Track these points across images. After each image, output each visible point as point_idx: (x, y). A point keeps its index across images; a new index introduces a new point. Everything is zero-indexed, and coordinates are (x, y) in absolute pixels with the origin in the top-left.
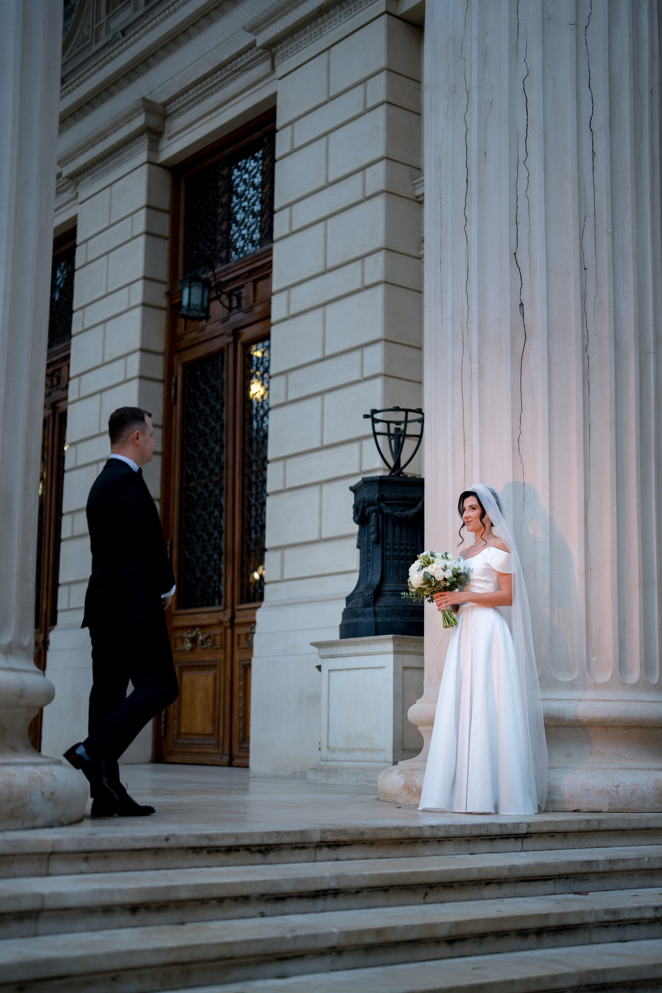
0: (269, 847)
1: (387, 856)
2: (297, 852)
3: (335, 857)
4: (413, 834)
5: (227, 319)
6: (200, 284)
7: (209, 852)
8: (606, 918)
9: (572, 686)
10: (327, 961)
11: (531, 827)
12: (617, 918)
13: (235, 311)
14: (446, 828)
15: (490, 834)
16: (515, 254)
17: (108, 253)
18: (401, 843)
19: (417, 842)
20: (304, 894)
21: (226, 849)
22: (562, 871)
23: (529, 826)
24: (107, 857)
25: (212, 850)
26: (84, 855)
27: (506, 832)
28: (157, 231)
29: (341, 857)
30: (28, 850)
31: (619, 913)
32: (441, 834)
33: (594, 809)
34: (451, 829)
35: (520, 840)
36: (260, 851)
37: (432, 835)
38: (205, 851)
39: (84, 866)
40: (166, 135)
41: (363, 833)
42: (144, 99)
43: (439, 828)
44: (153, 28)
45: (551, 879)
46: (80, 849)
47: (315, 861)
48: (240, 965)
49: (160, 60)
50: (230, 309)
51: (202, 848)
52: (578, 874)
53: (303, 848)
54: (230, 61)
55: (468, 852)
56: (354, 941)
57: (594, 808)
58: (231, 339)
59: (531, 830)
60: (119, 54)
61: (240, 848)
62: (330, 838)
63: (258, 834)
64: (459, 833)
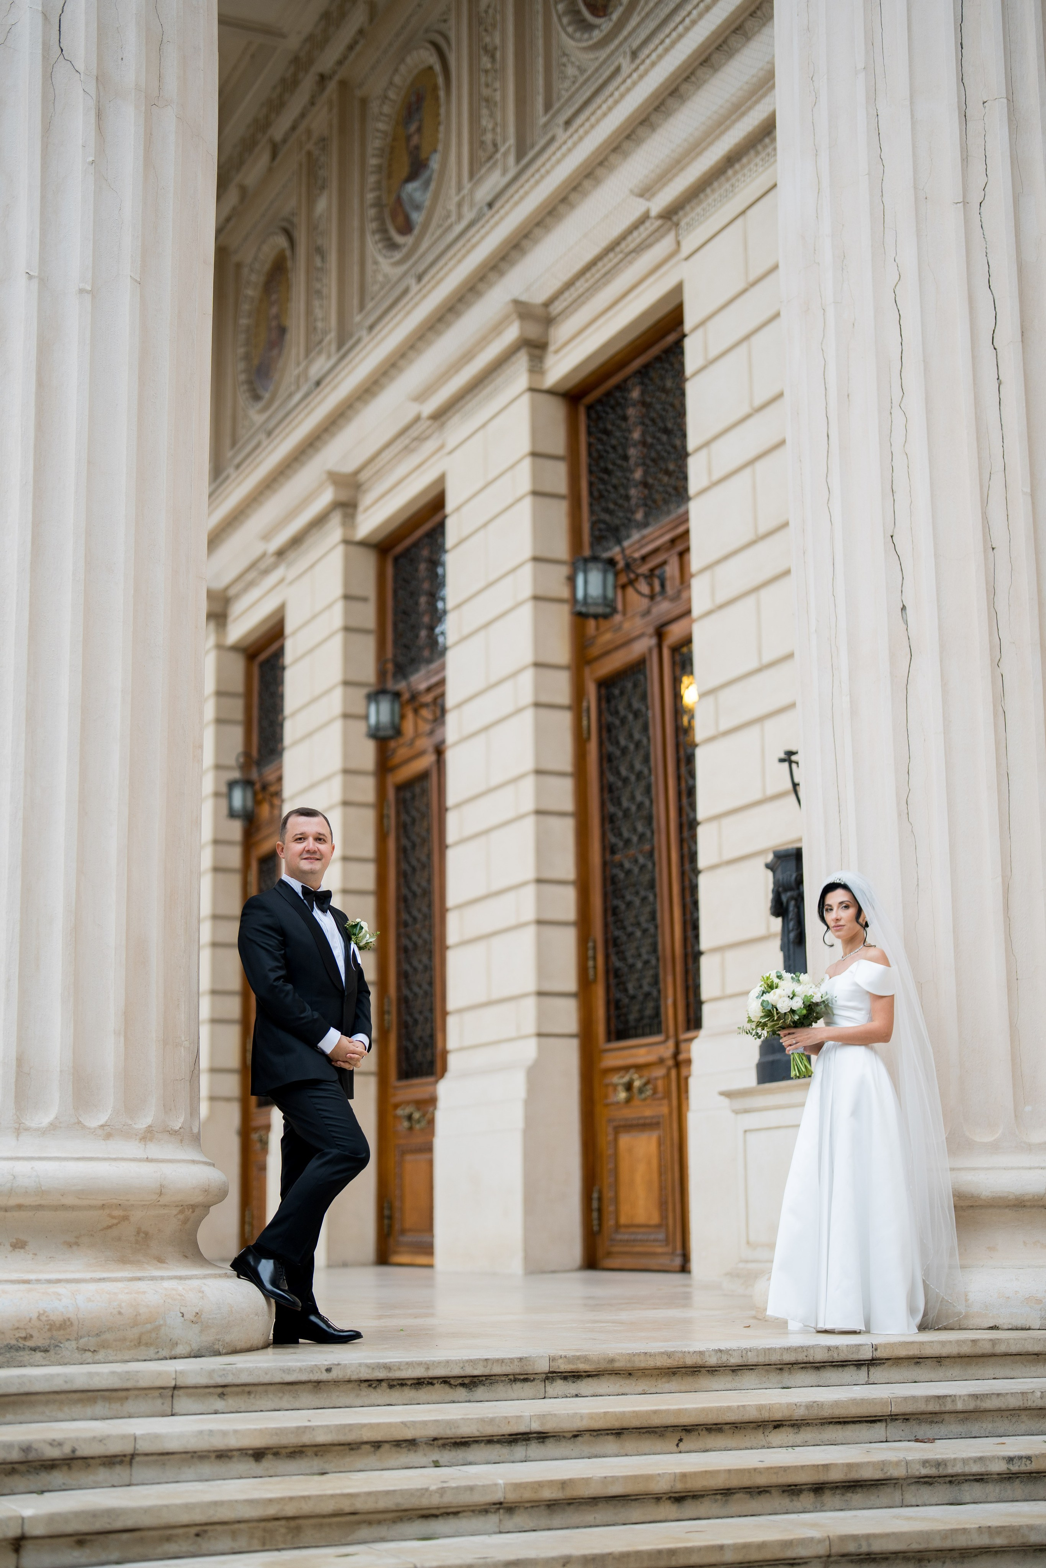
0: (475, 1379)
1: (653, 1390)
2: (518, 1386)
3: (574, 1392)
4: (689, 1361)
5: (648, 612)
6: (600, 565)
7: (391, 1387)
8: (924, 1471)
9: (994, 1148)
10: (493, 1520)
11: (879, 1350)
12: (942, 1471)
13: (658, 598)
14: (742, 1352)
15: (812, 1360)
16: (892, 537)
17: (485, 525)
18: (674, 1374)
19: (699, 1371)
20: (495, 1438)
21: (415, 1381)
22: (895, 1410)
23: (876, 1350)
24: (249, 1393)
25: (395, 1383)
26: (220, 1390)
27: (836, 1358)
28: (548, 488)
29: (584, 1393)
30: (143, 1384)
31: (946, 1465)
32: (734, 1360)
33: (1019, 1326)
34: (749, 1353)
35: (864, 1369)
36: (463, 1385)
37: (720, 1362)
38: (384, 1384)
39: (219, 1404)
40: (552, 348)
41: (612, 1361)
42: (517, 302)
43: (730, 1352)
44: (522, 198)
45: (880, 1421)
46: (212, 1382)
47: (544, 1398)
48: (370, 1523)
49: (536, 242)
50: (652, 597)
51: (380, 1381)
52: (922, 1413)
53: (526, 1380)
54: (623, 237)
55: (780, 1386)
56: (528, 1495)
57: (1019, 1323)
58: (653, 641)
59: (878, 1354)
60: (483, 238)
61: (435, 1381)
62: (564, 1367)
63: (456, 1362)
64: (761, 1359)
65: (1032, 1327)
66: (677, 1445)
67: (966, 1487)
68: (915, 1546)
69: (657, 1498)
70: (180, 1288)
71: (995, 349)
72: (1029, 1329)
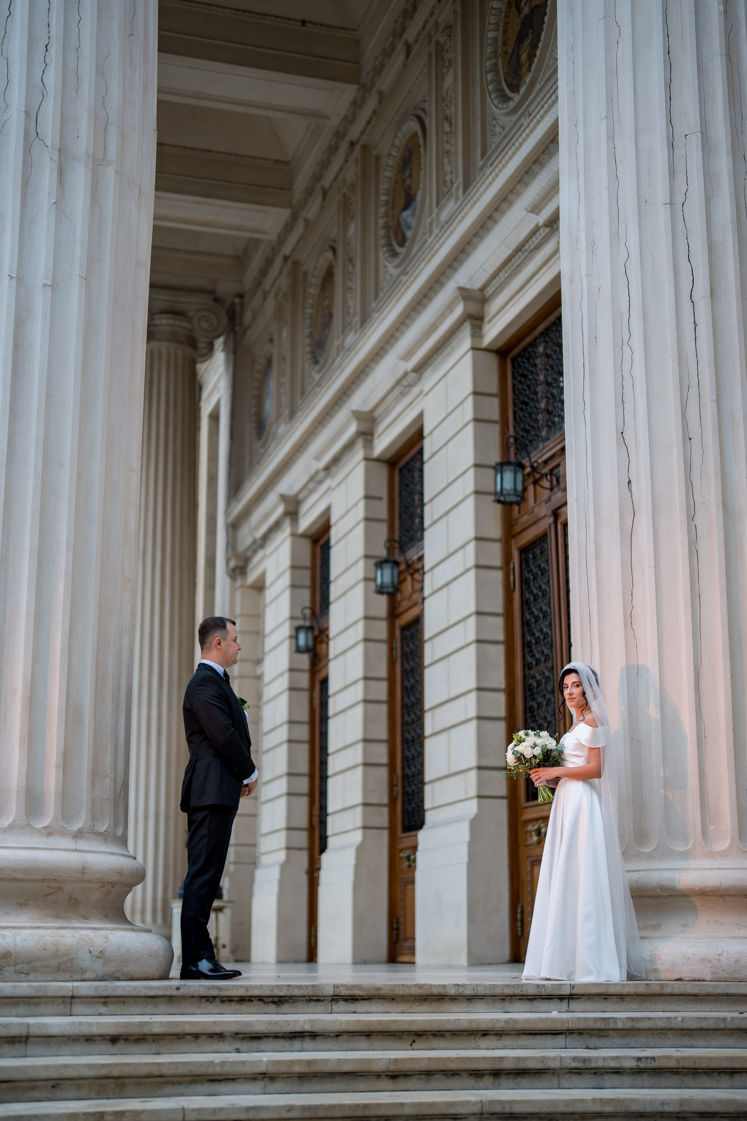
0: (282, 999)
1: (410, 1011)
2: (313, 1004)
3: (353, 1010)
4: (435, 991)
5: (549, 499)
6: (512, 468)
7: (223, 1002)
8: (574, 1065)
9: (686, 855)
11: (575, 988)
12: (587, 1065)
13: (556, 489)
14: (474, 986)
15: (525, 994)
16: (622, 433)
17: (446, 444)
18: (425, 1000)
19: (443, 999)
20: (280, 1035)
21: (239, 999)
22: (571, 1026)
23: (573, 988)
24: (124, 1002)
25: (225, 999)
26: (103, 1000)
27: (543, 992)
28: (485, 416)
29: (359, 1010)
30: (49, 994)
31: (590, 1061)
32: (468, 992)
33: (697, 978)
34: (479, 987)
35: (566, 1001)
36: (273, 1002)
37: (457, 993)
38: (218, 1000)
39: (103, 1009)
40: (486, 319)
41: (379, 989)
42: (461, 289)
43: (465, 986)
44: (463, 218)
45: (561, 1034)
46: (97, 994)
47: (331, 1013)
49: (475, 247)
50: (552, 489)
51: (214, 997)
52: (592, 1030)
53: (318, 1001)
54: (526, 240)
55: (503, 1011)
56: (283, 1069)
58: (551, 520)
59: (575, 991)
60: (441, 246)
61: (253, 999)
62: (344, 992)
63: (268, 986)
64: (488, 992)
65: (706, 980)
66: (411, 1045)
67: (606, 1077)
68: (545, 1110)
69: (378, 1075)
70: (92, 935)
71: (692, 302)
72: (704, 981)
